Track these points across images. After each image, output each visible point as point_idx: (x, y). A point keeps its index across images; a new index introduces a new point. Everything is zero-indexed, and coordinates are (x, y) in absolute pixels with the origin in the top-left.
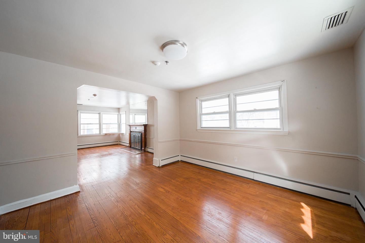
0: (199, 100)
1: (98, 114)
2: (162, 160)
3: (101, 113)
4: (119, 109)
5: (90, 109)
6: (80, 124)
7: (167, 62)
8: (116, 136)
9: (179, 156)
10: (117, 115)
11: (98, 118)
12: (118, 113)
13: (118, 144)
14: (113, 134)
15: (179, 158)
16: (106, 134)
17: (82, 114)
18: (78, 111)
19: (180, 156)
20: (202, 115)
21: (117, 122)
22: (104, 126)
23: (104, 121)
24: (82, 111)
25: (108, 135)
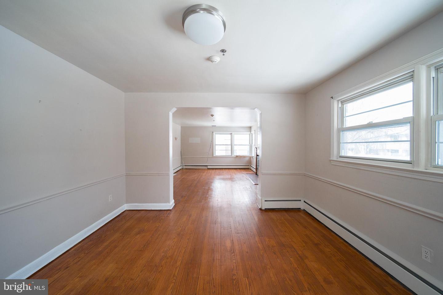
0: (338, 101)
1: (230, 135)
2: (265, 201)
3: (233, 133)
4: (250, 127)
5: (223, 130)
6: (215, 145)
7: (223, 51)
8: (247, 159)
9: (300, 200)
10: (249, 135)
11: (230, 139)
12: (249, 133)
13: (249, 169)
14: (244, 157)
15: (301, 205)
16: (237, 156)
17: (216, 135)
18: (213, 132)
19: (302, 201)
20: (342, 131)
21: (248, 144)
22: (235, 148)
23: (236, 142)
24: (216, 133)
25: (238, 157)
